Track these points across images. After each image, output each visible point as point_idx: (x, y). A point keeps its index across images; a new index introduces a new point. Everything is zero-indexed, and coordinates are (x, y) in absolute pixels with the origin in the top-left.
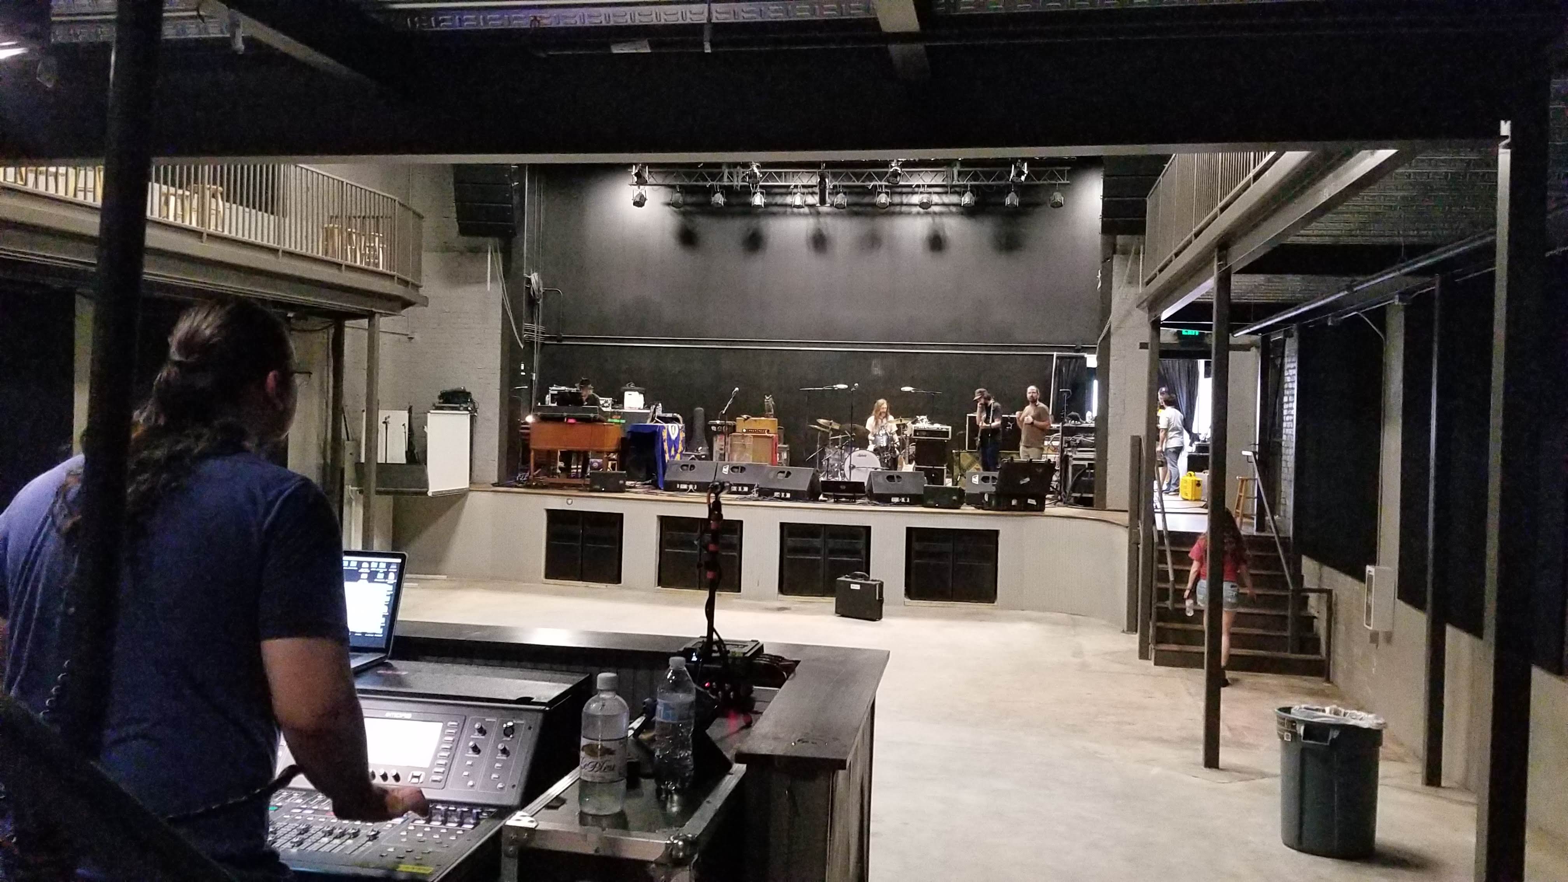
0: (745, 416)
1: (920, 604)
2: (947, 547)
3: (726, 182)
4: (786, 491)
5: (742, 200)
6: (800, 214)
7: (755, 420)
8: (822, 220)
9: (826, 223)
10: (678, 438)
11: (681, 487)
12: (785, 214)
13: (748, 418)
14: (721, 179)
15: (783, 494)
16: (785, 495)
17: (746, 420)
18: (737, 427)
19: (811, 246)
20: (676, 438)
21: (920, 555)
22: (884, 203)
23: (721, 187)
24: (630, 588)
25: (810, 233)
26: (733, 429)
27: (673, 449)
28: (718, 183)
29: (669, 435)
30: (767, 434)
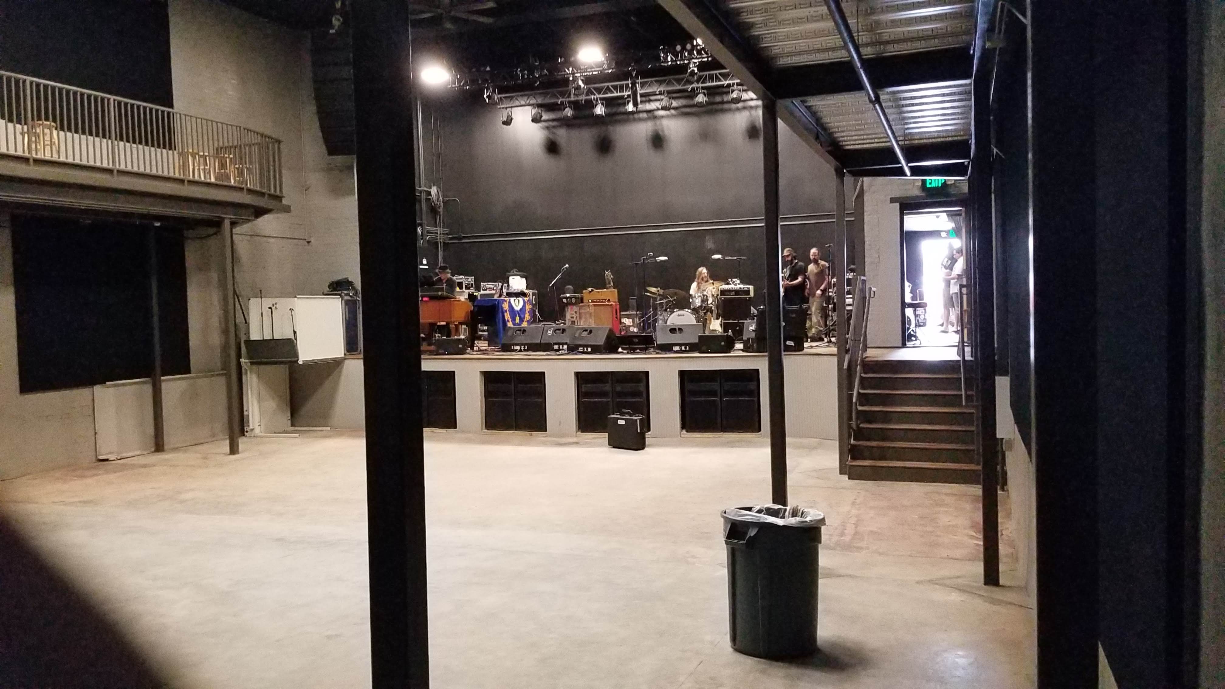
0: (590, 289)
1: (693, 436)
2: (716, 386)
3: (573, 98)
4: (587, 346)
5: (587, 112)
6: (640, 120)
7: (598, 292)
8: (658, 122)
9: (662, 125)
10: (523, 309)
11: (515, 348)
12: (627, 121)
13: (592, 290)
14: (569, 96)
15: (585, 348)
16: (587, 349)
17: (590, 292)
18: (584, 298)
19: (651, 144)
20: (521, 309)
21: (694, 393)
22: (701, 102)
23: (570, 102)
24: (463, 432)
25: (650, 133)
26: (582, 300)
27: (517, 319)
28: (567, 100)
29: (511, 306)
30: (607, 303)
